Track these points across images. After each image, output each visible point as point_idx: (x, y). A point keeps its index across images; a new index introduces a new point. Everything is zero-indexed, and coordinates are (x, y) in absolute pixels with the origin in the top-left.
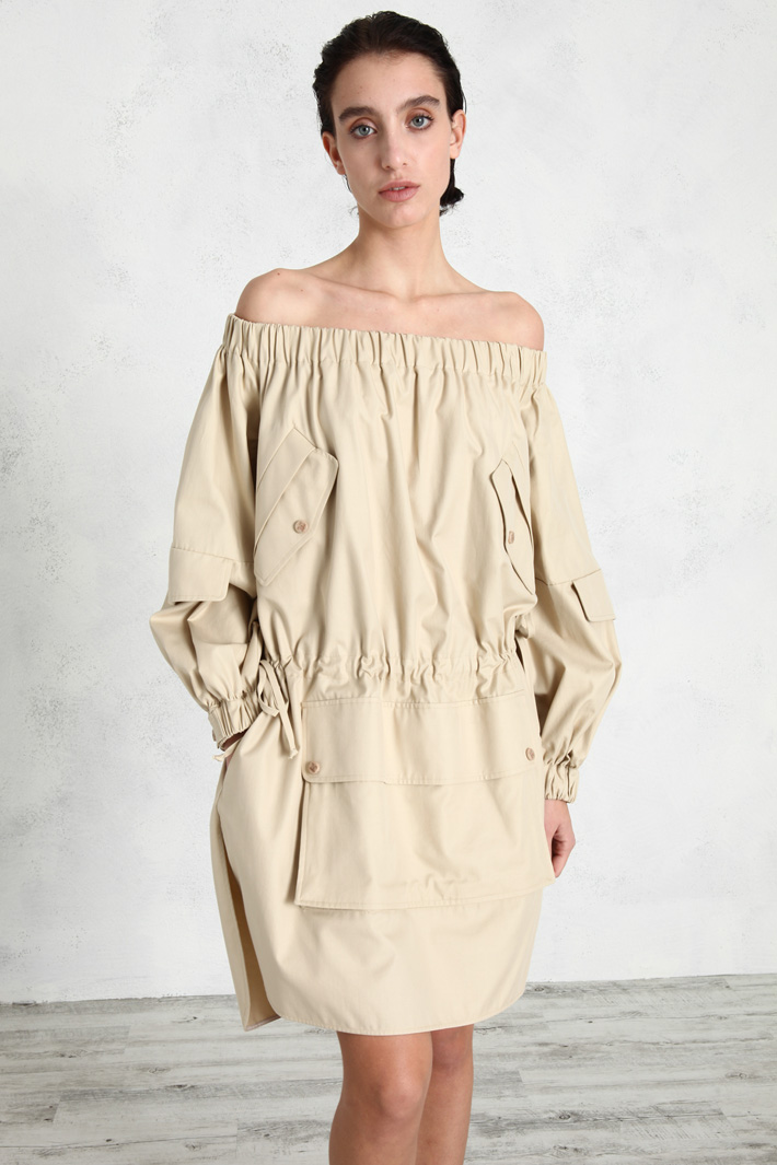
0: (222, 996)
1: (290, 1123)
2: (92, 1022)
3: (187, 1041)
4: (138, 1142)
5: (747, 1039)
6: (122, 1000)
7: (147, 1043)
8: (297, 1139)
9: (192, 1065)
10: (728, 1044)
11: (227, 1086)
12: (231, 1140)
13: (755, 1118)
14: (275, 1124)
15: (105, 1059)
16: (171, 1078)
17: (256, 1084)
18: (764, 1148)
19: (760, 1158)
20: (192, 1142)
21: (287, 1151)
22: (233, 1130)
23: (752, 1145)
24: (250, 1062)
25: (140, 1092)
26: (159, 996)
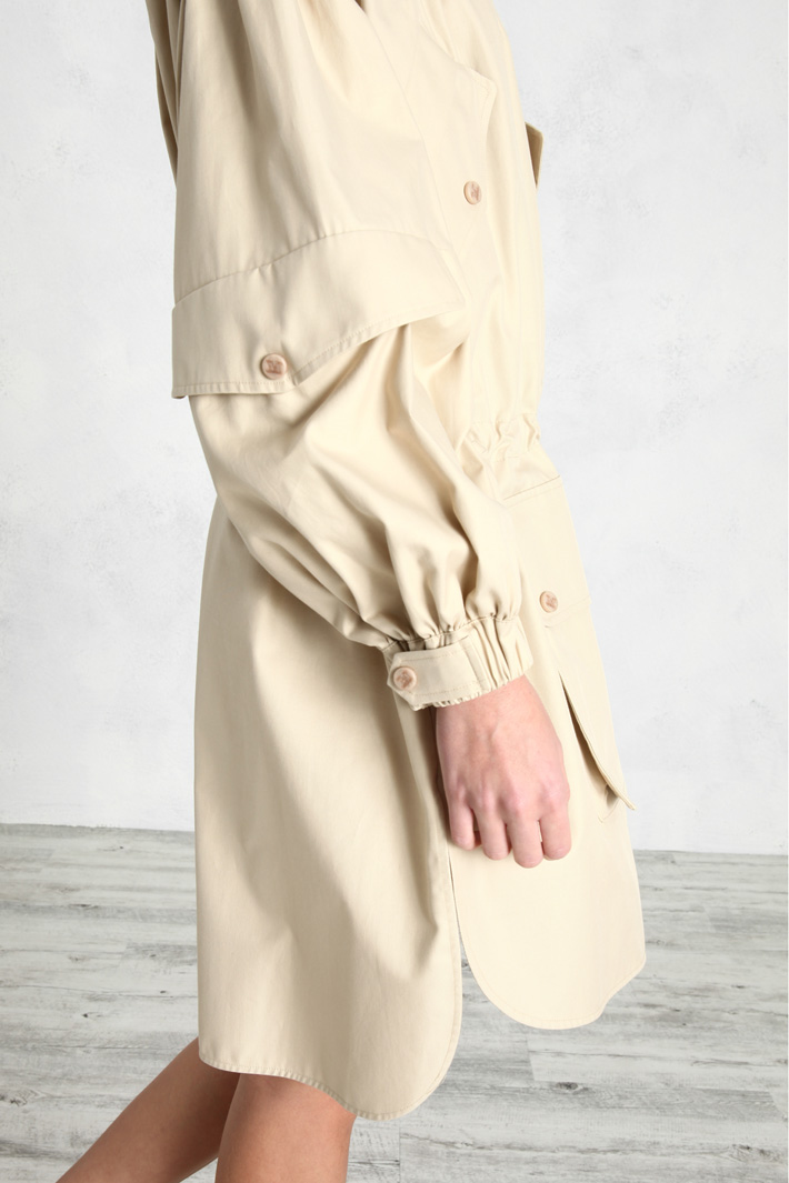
0: (155, 831)
1: (180, 947)
2: (21, 843)
3: (106, 867)
4: (23, 950)
5: (676, 910)
6: (56, 826)
7: (66, 865)
8: (182, 962)
9: (103, 888)
10: (656, 913)
11: (130, 909)
12: (117, 956)
13: (658, 981)
14: (165, 946)
15: (20, 876)
16: (75, 898)
17: (159, 910)
18: (659, 1009)
19: (652, 1018)
20: (74, 955)
21: (168, 971)
22: (122, 948)
23: (647, 1006)
24: (162, 890)
25: (42, 907)
26: (93, 826)
